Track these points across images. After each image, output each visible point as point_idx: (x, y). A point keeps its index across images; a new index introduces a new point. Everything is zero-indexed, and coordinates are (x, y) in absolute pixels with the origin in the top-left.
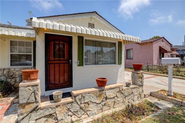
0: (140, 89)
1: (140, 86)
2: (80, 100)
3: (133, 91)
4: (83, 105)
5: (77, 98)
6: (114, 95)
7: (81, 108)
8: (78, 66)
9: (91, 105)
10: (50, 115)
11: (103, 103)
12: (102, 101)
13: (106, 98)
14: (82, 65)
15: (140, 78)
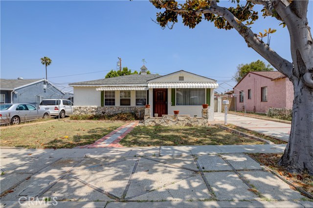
0: (205, 120)
1: (205, 118)
2: (165, 118)
5: (163, 117)
6: (183, 120)
7: (165, 122)
8: (172, 105)
12: (176, 121)
14: (174, 105)
15: (205, 113)
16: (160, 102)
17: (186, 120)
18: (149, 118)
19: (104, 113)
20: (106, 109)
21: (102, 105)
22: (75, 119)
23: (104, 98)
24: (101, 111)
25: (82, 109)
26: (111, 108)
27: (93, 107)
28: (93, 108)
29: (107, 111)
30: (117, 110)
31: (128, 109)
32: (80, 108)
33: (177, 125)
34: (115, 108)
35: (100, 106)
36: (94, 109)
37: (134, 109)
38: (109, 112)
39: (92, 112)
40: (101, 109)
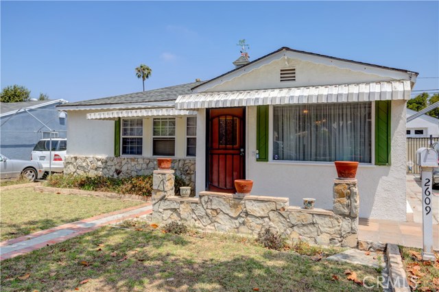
0: (344, 223)
2: (206, 202)
4: (209, 211)
5: (203, 199)
6: (262, 214)
7: (207, 215)
8: (258, 160)
9: (221, 216)
10: (175, 210)
11: (241, 220)
12: (239, 216)
13: (247, 214)
14: (266, 159)
15: (341, 195)
16: (226, 149)
17: (272, 215)
18: (163, 199)
19: (118, 172)
20: (124, 162)
21: (117, 154)
23: (122, 137)
24: (113, 169)
25: (79, 162)
26: (133, 160)
27: (99, 157)
28: (98, 160)
29: (124, 169)
30: (145, 166)
32: (76, 158)
33: (243, 229)
34: (141, 161)
35: (113, 155)
36: (100, 163)
38: (129, 171)
39: (96, 169)
40: (113, 164)
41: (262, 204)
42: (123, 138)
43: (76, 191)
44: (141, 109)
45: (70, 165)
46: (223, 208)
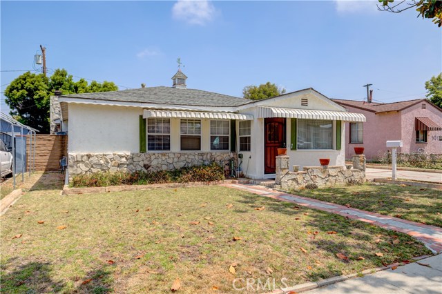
0: (362, 173)
1: (361, 170)
2: (311, 172)
3: (354, 173)
4: (312, 177)
5: (309, 170)
6: (335, 174)
8: (291, 149)
12: (326, 177)
13: (329, 175)
14: (295, 149)
15: (361, 161)
16: (275, 143)
19: (146, 167)
20: (153, 157)
21: (142, 150)
22: (91, 185)
23: (147, 134)
24: (142, 164)
25: (94, 160)
26: (164, 155)
27: (122, 153)
28: (121, 157)
29: (154, 163)
30: (176, 160)
31: (197, 157)
32: (89, 156)
34: (171, 156)
35: (137, 151)
36: (124, 160)
37: (208, 157)
38: (159, 165)
39: (120, 165)
40: (140, 159)
41: (334, 170)
42: (149, 136)
43: (128, 187)
44: (162, 109)
45: (81, 164)
46: (318, 174)
